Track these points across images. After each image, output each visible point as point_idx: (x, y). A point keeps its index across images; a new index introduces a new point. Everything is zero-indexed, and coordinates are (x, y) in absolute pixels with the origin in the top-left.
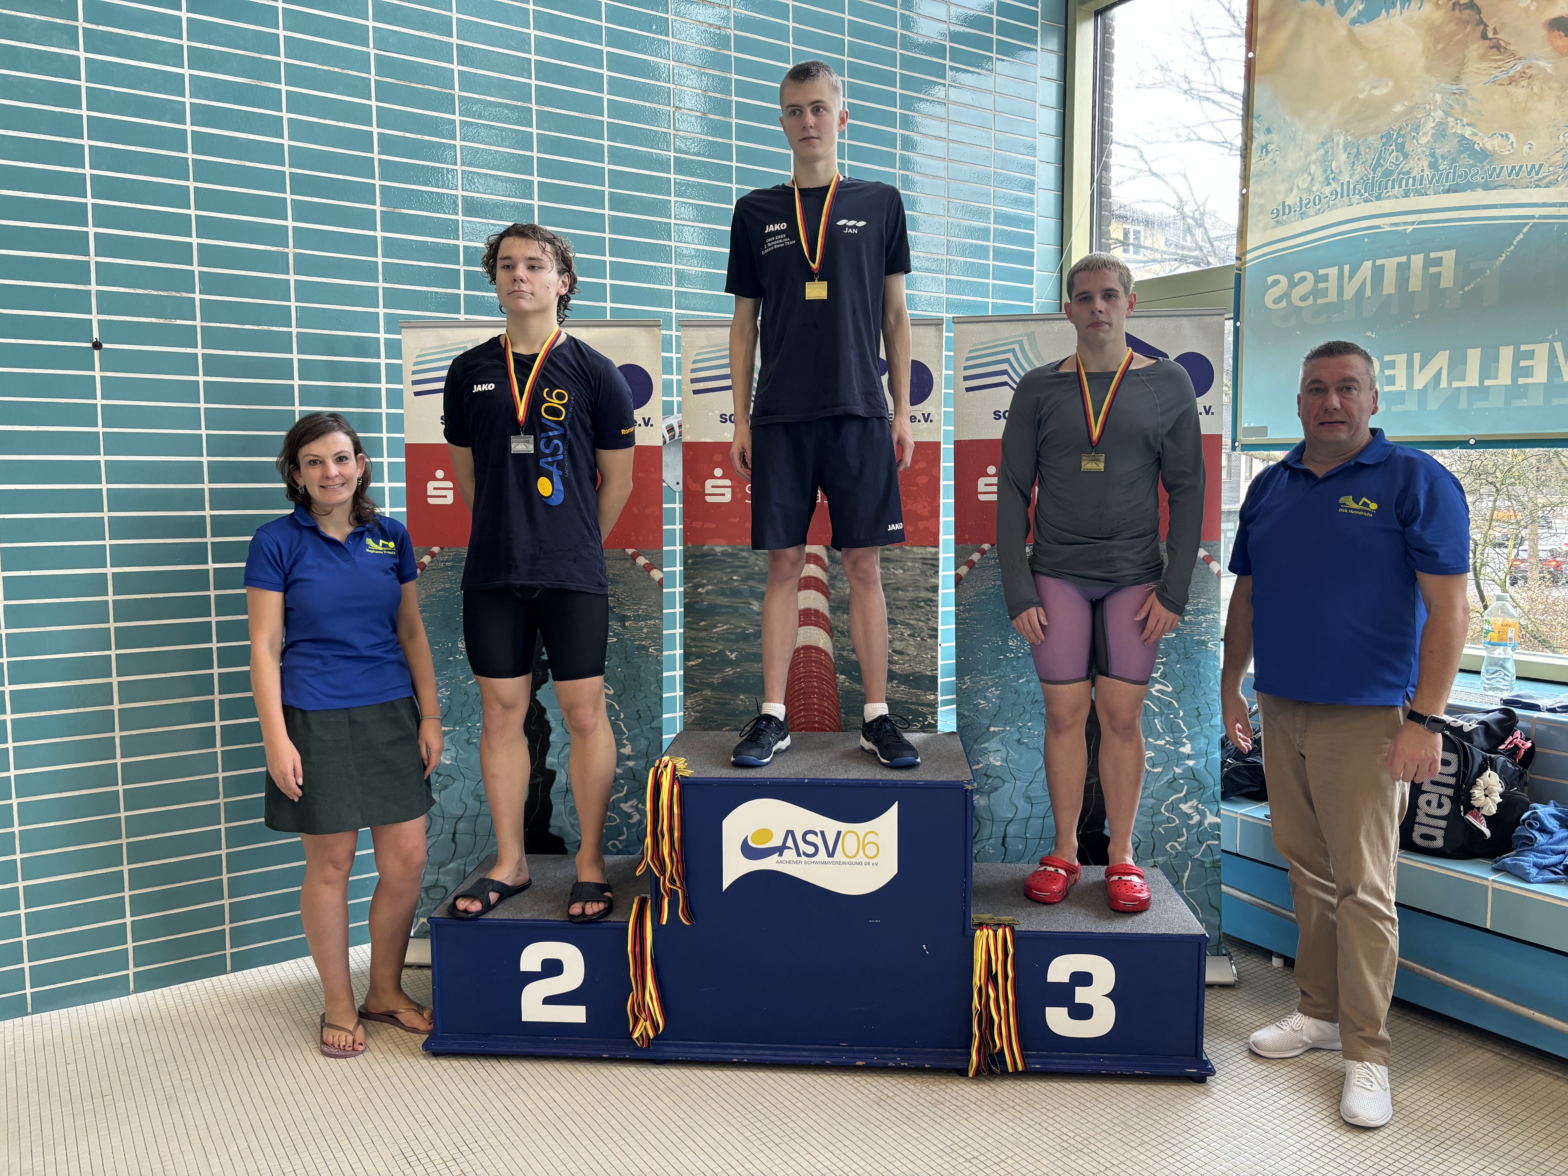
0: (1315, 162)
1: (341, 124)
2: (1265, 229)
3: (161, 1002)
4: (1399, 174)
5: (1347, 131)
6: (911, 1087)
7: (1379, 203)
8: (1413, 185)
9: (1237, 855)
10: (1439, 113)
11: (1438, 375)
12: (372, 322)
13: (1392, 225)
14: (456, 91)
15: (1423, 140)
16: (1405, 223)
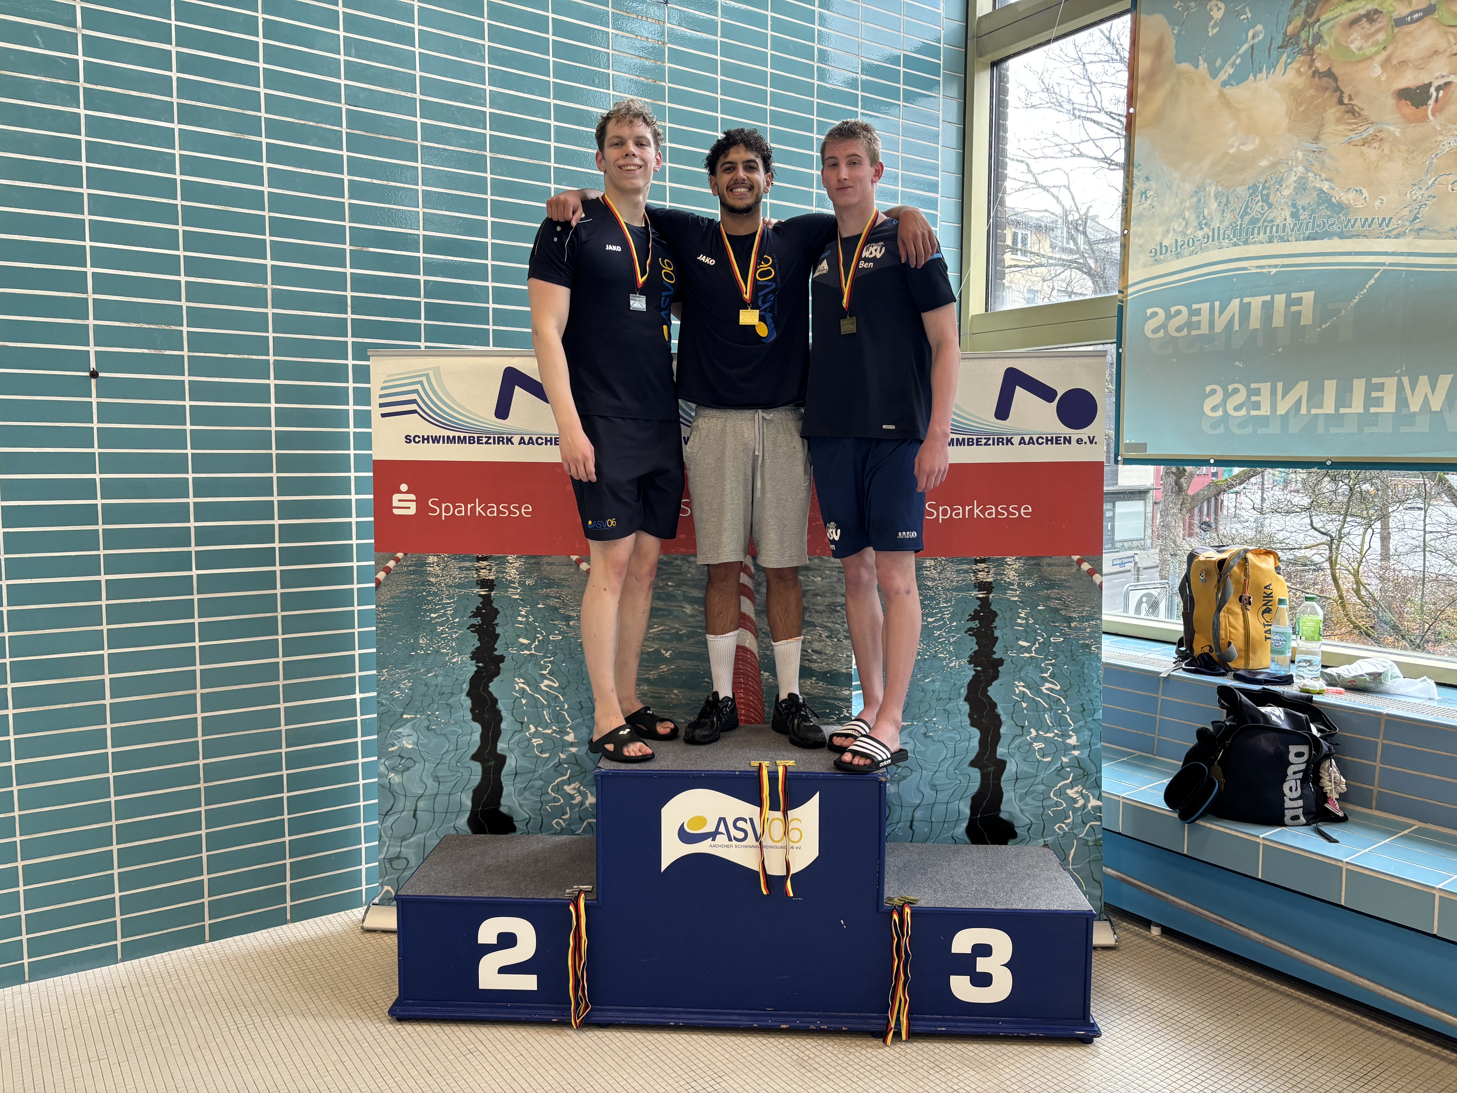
0: (1189, 209)
1: (316, 172)
2: (1145, 266)
3: (146, 970)
4: (1264, 221)
5: (1218, 182)
6: (830, 1048)
7: (1246, 247)
8: (1277, 232)
9: (1120, 834)
10: (1301, 169)
11: (1298, 403)
12: (340, 350)
13: (1257, 267)
14: (419, 142)
15: (1286, 192)
16: (1269, 266)
